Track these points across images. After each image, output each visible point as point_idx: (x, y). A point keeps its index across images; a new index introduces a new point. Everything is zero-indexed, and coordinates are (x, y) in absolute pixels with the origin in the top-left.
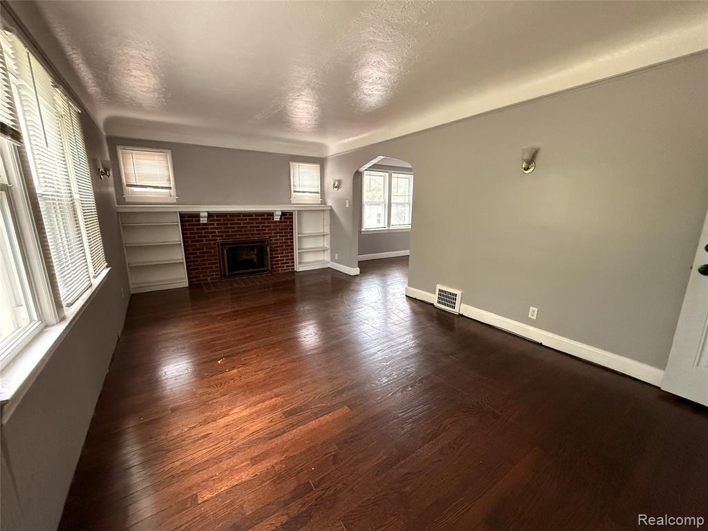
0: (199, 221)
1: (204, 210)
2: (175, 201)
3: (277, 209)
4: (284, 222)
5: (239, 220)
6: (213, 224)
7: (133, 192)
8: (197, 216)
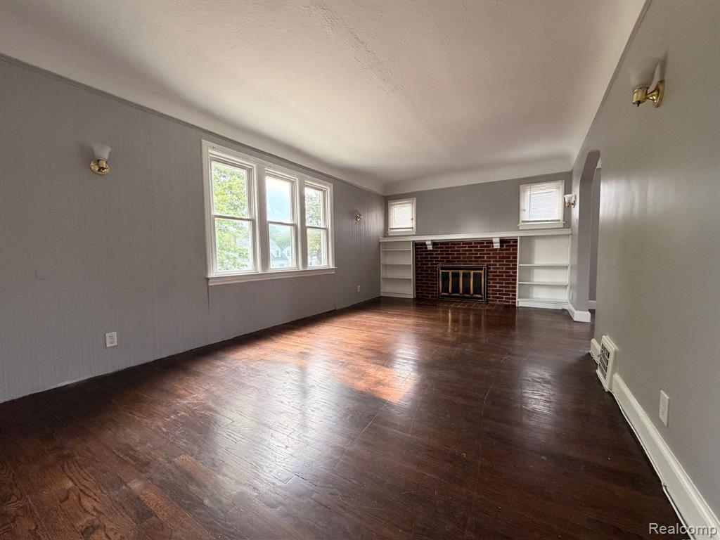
0: (426, 248)
1: (428, 239)
2: (415, 233)
3: (495, 236)
4: (506, 250)
5: (458, 247)
6: (437, 251)
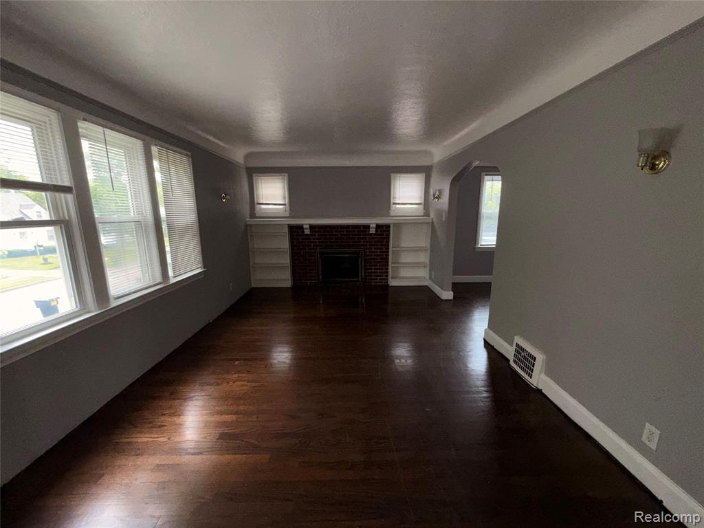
0: (303, 232)
1: (306, 222)
2: (288, 215)
3: (372, 222)
4: (380, 235)
5: (337, 231)
6: (315, 235)
7: (261, 209)
8: (301, 227)
